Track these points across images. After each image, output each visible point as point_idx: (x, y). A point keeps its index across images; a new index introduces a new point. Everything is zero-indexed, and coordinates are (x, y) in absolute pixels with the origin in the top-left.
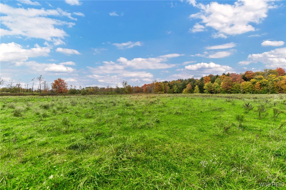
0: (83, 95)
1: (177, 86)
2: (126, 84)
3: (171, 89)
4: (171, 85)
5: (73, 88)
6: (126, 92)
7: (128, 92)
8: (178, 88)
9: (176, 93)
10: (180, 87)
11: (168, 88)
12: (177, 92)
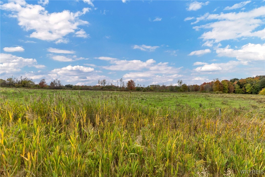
0: (144, 91)
1: (252, 84)
2: (181, 83)
3: (241, 88)
4: (241, 84)
5: (139, 86)
6: (181, 90)
7: (183, 91)
8: (253, 87)
9: (249, 94)
10: (257, 85)
11: (237, 87)
12: (252, 92)
